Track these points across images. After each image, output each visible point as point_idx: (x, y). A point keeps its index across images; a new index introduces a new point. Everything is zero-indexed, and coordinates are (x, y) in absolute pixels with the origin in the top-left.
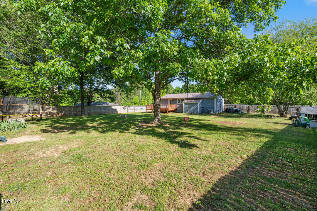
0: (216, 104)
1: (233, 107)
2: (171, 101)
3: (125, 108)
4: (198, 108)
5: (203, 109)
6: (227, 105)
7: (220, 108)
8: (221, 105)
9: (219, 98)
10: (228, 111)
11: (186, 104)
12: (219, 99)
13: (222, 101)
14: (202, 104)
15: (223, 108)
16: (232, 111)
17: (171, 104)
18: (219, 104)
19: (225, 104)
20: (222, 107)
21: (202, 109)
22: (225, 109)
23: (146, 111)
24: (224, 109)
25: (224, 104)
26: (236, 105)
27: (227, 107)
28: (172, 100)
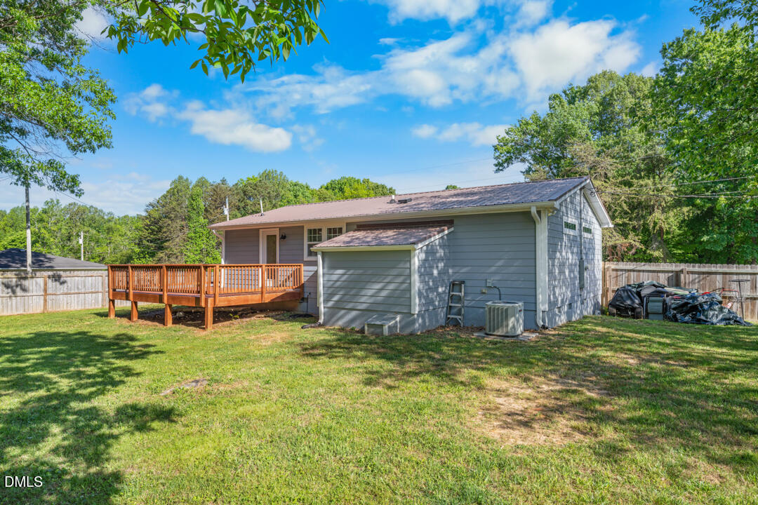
0: (552, 257)
1: (663, 279)
2: (271, 239)
3: (26, 283)
4: (409, 290)
5: (459, 299)
6: (622, 266)
7: (582, 287)
8: (582, 268)
9: (571, 220)
10: (633, 309)
11: (335, 259)
12: (572, 227)
13: (592, 241)
14: (450, 260)
15: (600, 287)
16: (656, 306)
17: (271, 259)
18: (571, 258)
19: (608, 265)
20: (594, 281)
21: (452, 298)
22: (611, 296)
23: (106, 309)
24: (605, 294)
25: (605, 258)
26: (682, 266)
27: (623, 283)
28: (276, 232)
